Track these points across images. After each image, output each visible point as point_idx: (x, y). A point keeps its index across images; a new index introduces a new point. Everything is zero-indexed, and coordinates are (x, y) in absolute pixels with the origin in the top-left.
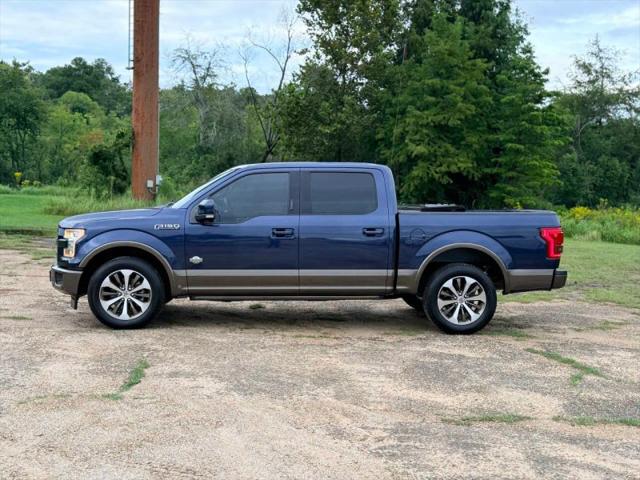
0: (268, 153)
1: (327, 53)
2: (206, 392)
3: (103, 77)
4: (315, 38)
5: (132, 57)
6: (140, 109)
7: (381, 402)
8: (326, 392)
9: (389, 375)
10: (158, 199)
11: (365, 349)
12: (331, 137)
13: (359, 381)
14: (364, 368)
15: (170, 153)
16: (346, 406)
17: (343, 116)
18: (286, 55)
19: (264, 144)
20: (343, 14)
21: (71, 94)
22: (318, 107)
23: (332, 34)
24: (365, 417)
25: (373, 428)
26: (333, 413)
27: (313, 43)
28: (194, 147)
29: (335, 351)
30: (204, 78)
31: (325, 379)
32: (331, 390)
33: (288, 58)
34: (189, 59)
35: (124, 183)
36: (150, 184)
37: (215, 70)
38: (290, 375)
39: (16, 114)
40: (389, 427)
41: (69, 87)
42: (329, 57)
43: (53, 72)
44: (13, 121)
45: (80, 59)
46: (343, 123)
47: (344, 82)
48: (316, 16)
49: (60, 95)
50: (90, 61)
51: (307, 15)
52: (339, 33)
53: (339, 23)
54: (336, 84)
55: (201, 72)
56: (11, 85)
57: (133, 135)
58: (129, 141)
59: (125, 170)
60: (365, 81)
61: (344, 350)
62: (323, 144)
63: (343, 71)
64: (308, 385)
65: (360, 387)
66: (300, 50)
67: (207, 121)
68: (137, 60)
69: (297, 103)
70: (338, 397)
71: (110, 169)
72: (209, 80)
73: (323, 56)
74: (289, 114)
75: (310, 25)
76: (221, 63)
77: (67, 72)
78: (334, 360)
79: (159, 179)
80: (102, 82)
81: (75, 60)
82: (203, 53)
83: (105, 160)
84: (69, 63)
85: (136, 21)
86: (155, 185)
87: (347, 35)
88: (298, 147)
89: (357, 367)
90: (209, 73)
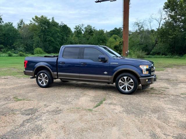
0: (156, 44)
1: (171, 18)
2: (116, 111)
3: (120, 31)
4: (168, 15)
5: (123, 25)
7: (174, 123)
8: (155, 116)
9: (180, 111)
10: (128, 56)
11: (173, 99)
12: (172, 38)
13: (168, 112)
14: (171, 107)
15: (133, 45)
16: (160, 123)
17: (176, 33)
18: (160, 20)
19: (155, 42)
20: (176, 8)
21: (114, 35)
22: (169, 32)
23: (173, 14)
24: (166, 129)
25: (168, 135)
26: (155, 126)
27: (167, 16)
28: (138, 44)
29: (163, 99)
30: (141, 28)
31: (156, 110)
32: (156, 115)
33: (161, 20)
34: (137, 24)
36: (126, 52)
37: (143, 26)
38: (145, 107)
39: (102, 40)
40: (175, 135)
41: (114, 34)
42: (172, 19)
43: (111, 31)
44: (101, 42)
45: (116, 28)
46: (175, 35)
47: (176, 25)
48: (168, 10)
49: (112, 36)
50: (118, 28)
51: (166, 10)
52: (174, 13)
53: (175, 11)
54: (174, 25)
56: (101, 34)
58: (122, 43)
59: (121, 50)
60: (182, 24)
61: (166, 99)
62: (170, 40)
63: (176, 22)
64: (149, 112)
65: (168, 115)
66: (164, 18)
67: (141, 38)
69: (163, 31)
70: (158, 119)
71: (118, 49)
72: (142, 28)
73: (170, 19)
74: (161, 34)
75: (167, 12)
76: (145, 24)
77: (113, 31)
78: (161, 103)
80: (120, 32)
83: (117, 48)
84: (114, 29)
86: (128, 53)
87: (177, 13)
88: (163, 41)
89: (169, 106)
90: (142, 27)
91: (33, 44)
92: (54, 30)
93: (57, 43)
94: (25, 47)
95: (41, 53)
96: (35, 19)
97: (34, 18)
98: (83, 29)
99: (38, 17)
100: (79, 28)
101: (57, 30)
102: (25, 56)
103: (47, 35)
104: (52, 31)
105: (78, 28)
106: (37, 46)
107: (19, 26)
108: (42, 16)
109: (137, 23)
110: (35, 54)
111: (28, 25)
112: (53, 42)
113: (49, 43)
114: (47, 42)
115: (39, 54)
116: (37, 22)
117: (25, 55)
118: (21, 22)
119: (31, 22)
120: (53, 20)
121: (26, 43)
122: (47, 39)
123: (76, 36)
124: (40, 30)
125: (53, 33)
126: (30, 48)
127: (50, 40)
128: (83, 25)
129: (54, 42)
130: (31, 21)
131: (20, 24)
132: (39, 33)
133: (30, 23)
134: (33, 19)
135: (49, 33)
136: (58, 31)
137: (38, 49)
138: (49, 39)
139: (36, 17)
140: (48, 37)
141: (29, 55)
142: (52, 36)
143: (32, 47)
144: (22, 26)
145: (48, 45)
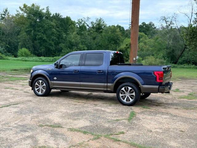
0: (185, 48)
3: (151, 27)
6: (132, 36)
19: (184, 46)
28: (165, 47)
30: (169, 25)
34: (165, 19)
35: (127, 59)
36: (135, 59)
39: (114, 40)
45: (144, 23)
50: (147, 23)
55: (169, 23)
57: (130, 44)
59: (128, 55)
66: (196, 13)
68: (132, 22)
77: (140, 27)
79: (137, 57)
81: (142, 23)
82: (169, 17)
83: (123, 52)
85: (132, 10)
90: (171, 23)
91: (18, 43)
92: (47, 25)
93: (51, 42)
94: (7, 46)
95: (27, 56)
96: (24, 8)
97: (22, 7)
98: (88, 24)
99: (27, 6)
100: (83, 23)
101: (51, 25)
102: (4, 59)
103: (38, 30)
104: (45, 26)
105: (81, 23)
106: (24, 46)
107: (2, 16)
108: (33, 5)
109: (164, 17)
110: (19, 56)
111: (15, 15)
112: (44, 41)
113: (40, 43)
114: (37, 41)
115: (24, 57)
116: (26, 12)
117: (5, 57)
118: (5, 12)
119: (18, 13)
120: (48, 11)
121: (9, 40)
122: (38, 36)
123: (77, 34)
124: (29, 24)
125: (45, 28)
126: (14, 48)
127: (41, 39)
128: (88, 18)
129: (46, 41)
130: (18, 11)
131: (3, 14)
132: (27, 28)
133: (16, 13)
134: (20, 8)
135: (41, 28)
136: (53, 26)
137: (24, 50)
138: (40, 36)
139: (25, 6)
140: (39, 33)
141: (9, 58)
142: (44, 33)
143: (17, 47)
144: (6, 17)
145: (38, 45)
